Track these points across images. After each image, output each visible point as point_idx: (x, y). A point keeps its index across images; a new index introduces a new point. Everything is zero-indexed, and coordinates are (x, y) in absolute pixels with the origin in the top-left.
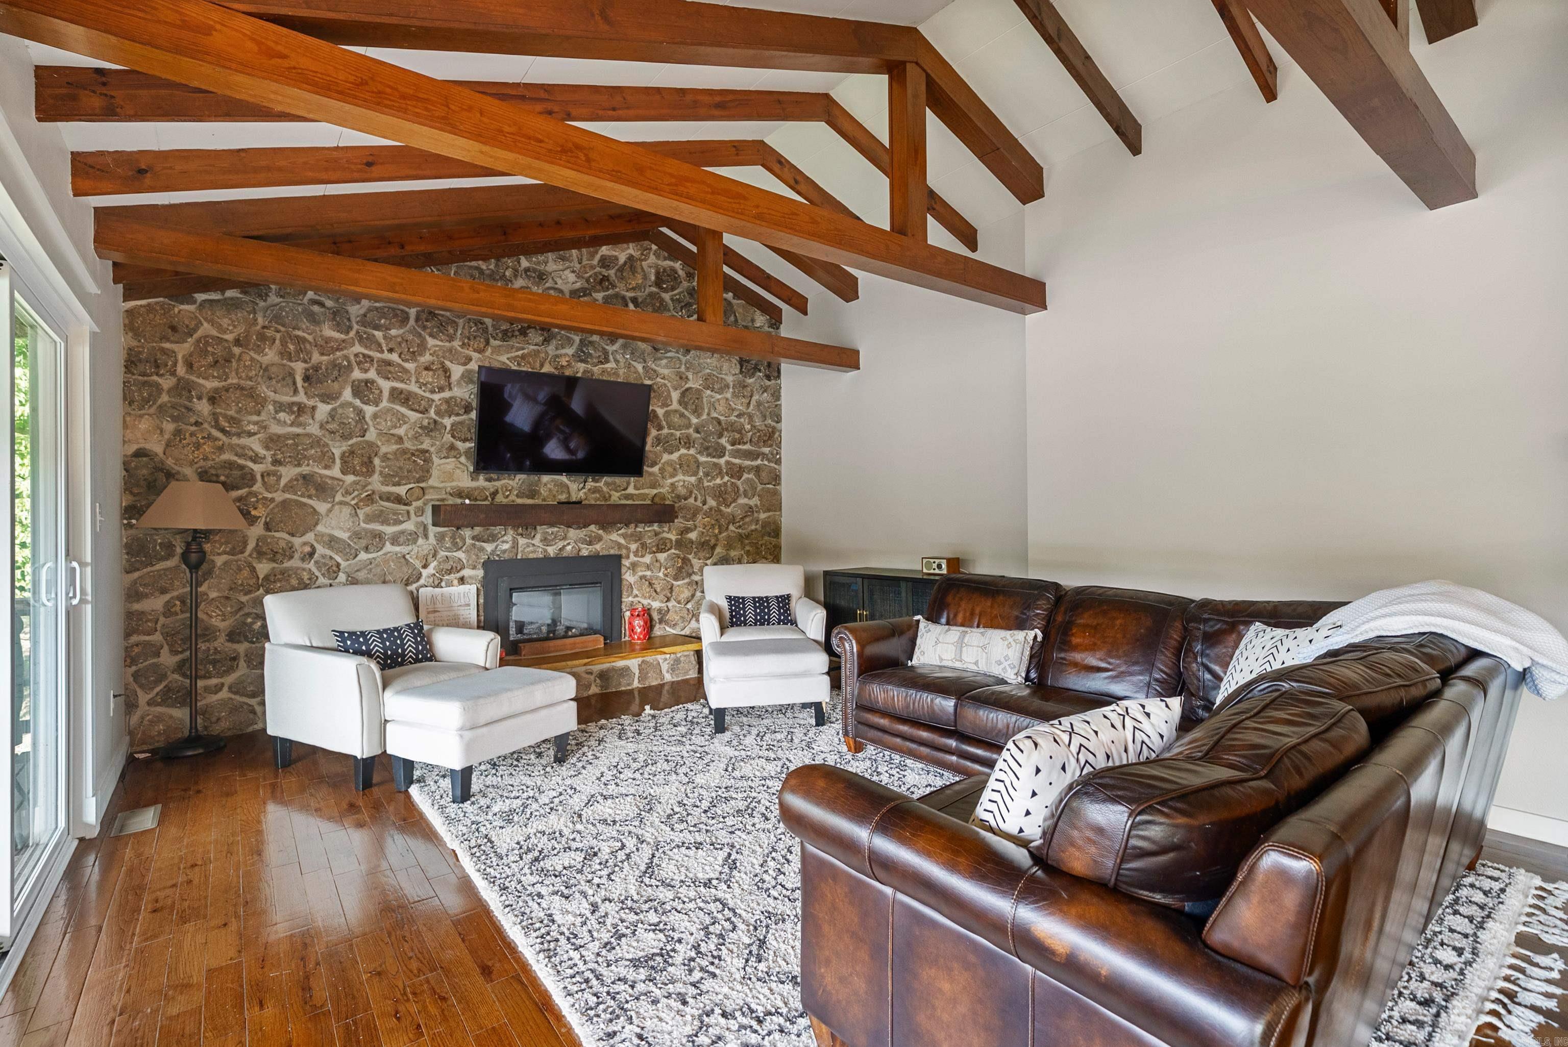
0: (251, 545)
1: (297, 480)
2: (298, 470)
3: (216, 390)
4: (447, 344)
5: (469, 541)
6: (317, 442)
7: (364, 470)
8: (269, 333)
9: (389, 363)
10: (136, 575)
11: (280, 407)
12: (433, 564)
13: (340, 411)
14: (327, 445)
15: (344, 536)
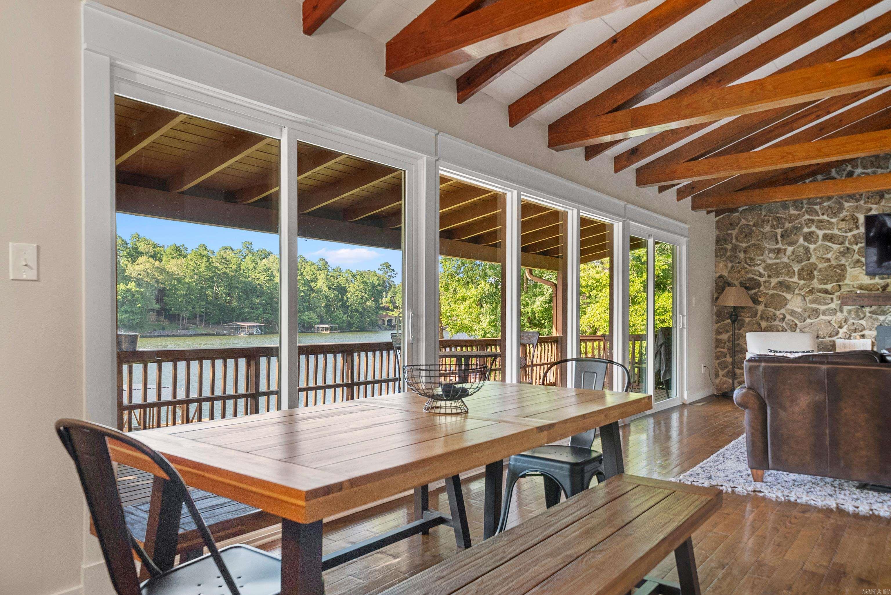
0: (759, 314)
1: (777, 284)
2: (778, 279)
3: (746, 247)
4: (856, 204)
5: (868, 315)
6: (786, 265)
7: (809, 277)
8: (766, 218)
9: (821, 221)
10: (719, 324)
11: (771, 251)
12: (846, 327)
13: (796, 249)
14: (791, 266)
15: (799, 310)
